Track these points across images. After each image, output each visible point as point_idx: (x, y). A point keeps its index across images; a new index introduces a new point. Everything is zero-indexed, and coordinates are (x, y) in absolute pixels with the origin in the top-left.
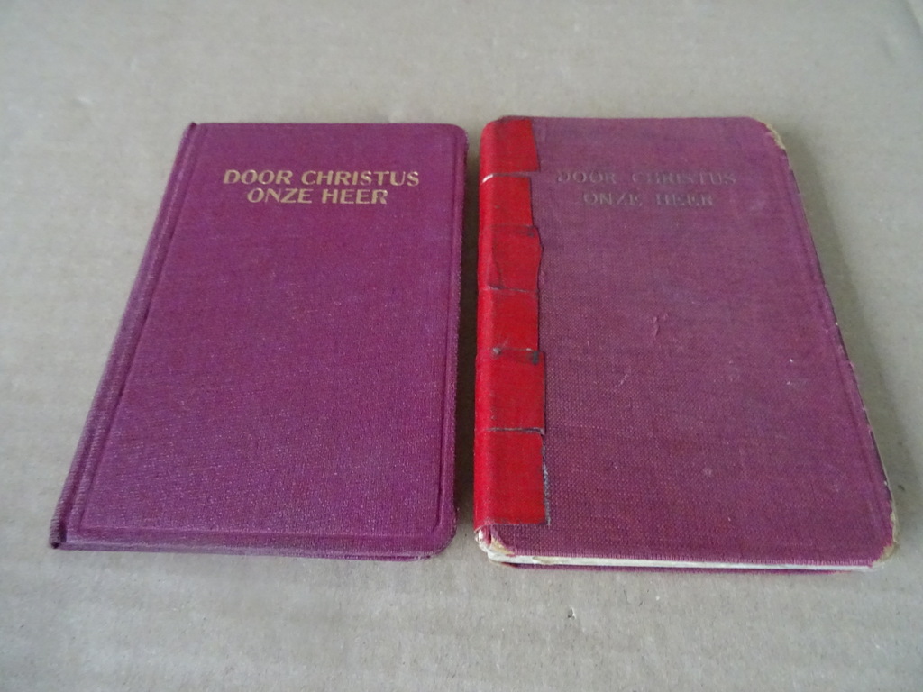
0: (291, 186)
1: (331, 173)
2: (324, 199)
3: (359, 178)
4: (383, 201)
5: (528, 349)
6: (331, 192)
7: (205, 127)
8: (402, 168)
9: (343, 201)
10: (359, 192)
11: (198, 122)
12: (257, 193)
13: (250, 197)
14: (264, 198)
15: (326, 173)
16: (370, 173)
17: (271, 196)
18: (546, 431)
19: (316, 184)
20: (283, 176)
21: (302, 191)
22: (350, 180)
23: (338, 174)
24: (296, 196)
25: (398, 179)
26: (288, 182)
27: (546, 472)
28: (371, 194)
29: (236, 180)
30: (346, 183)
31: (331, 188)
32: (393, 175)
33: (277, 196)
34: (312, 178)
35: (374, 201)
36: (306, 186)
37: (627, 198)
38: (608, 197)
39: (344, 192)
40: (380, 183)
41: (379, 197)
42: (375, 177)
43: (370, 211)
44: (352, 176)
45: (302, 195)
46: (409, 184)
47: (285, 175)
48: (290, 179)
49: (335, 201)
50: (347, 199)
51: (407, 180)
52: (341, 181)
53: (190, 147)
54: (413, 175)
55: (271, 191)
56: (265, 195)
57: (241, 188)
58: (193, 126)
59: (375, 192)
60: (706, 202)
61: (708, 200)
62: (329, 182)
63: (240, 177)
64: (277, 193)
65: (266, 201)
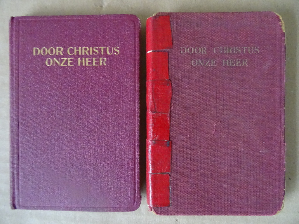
0: (64, 56)
1: (80, 48)
2: (79, 64)
3: (93, 51)
4: (105, 64)
5: (166, 140)
6: (81, 59)
7: (18, 18)
8: (112, 45)
9: (87, 65)
10: (94, 59)
11: (14, 16)
12: (49, 61)
13: (47, 63)
14: (53, 64)
15: (78, 49)
16: (97, 48)
17: (56, 63)
18: (171, 173)
19: (74, 55)
20: (59, 51)
21: (69, 59)
22: (89, 52)
23: (83, 48)
24: (66, 62)
25: (110, 52)
26: (62, 54)
27: (170, 188)
28: (99, 59)
29: (39, 53)
30: (88, 54)
31: (82, 56)
32: (108, 48)
33: (58, 62)
34: (72, 51)
35: (101, 64)
36: (70, 56)
37: (210, 62)
38: (202, 61)
39: (87, 59)
40: (102, 53)
41: (103, 62)
42: (100, 50)
43: (99, 69)
44: (90, 49)
45: (69, 62)
46: (115, 53)
47: (60, 49)
48: (62, 52)
49: (84, 65)
50: (89, 63)
51: (114, 51)
52: (85, 53)
53: (14, 33)
54: (117, 48)
55: (55, 59)
56: (53, 62)
57: (42, 58)
58: (13, 18)
59: (101, 59)
60: (245, 64)
61: (245, 63)
62: (80, 54)
63: (40, 52)
64: (58, 61)
65: (54, 65)
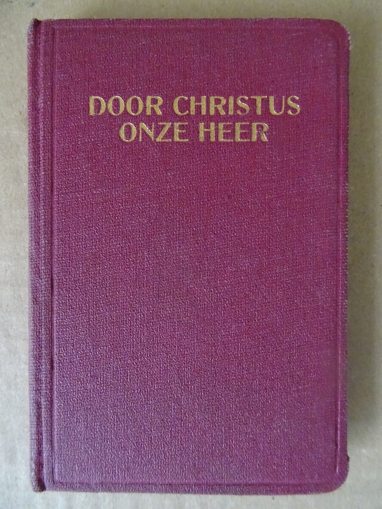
0: (164, 118)
1: (204, 98)
2: (202, 135)
3: (236, 107)
4: (265, 138)
6: (207, 126)
7: (50, 23)
8: (281, 92)
9: (221, 139)
10: (238, 125)
11: (39, 19)
12: (129, 129)
13: (122, 135)
14: (138, 136)
15: (198, 100)
16: (247, 98)
17: (144, 132)
19: (189, 115)
20: (152, 104)
21: (177, 125)
22: (226, 107)
23: (212, 99)
24: (171, 133)
25: (278, 108)
26: (159, 112)
28: (250, 126)
29: (102, 111)
30: (223, 113)
31: (208, 119)
32: (272, 99)
33: (151, 133)
34: (184, 105)
35: (254, 138)
36: (181, 119)
39: (221, 125)
40: (259, 112)
41: (260, 133)
42: (252, 103)
43: (251, 149)
44: (227, 102)
45: (177, 131)
46: (290, 112)
47: (154, 102)
48: (161, 107)
49: (213, 139)
50: (226, 136)
51: (288, 107)
52: (217, 110)
53: (41, 60)
54: (293, 100)
55: (143, 125)
56: (138, 131)
57: (111, 122)
58: (37, 23)
59: (255, 125)
62: (204, 112)
63: (106, 106)
64: (150, 128)
65: (140, 140)
